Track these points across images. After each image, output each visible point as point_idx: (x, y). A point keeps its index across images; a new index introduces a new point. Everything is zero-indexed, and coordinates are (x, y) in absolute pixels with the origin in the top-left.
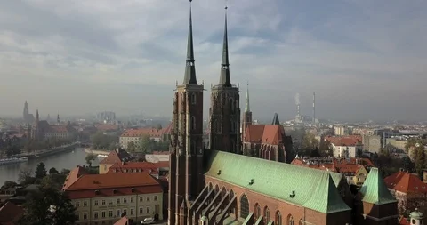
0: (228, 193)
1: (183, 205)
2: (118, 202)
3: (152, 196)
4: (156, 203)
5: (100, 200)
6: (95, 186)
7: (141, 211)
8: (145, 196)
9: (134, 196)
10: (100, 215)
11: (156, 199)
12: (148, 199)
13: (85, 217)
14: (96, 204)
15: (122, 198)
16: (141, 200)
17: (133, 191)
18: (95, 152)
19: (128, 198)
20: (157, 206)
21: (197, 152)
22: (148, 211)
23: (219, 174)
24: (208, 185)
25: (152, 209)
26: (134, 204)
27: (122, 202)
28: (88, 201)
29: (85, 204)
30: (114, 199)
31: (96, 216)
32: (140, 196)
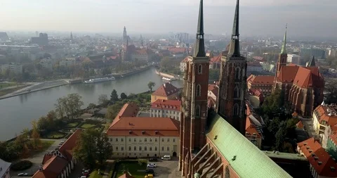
0: (218, 158)
1: (187, 156)
2: (146, 140)
3: (171, 138)
4: (174, 144)
5: (133, 138)
6: (130, 127)
7: (163, 149)
8: (166, 138)
9: (158, 138)
10: (133, 149)
11: (174, 141)
12: (168, 141)
13: (122, 149)
14: (130, 140)
15: (148, 138)
16: (163, 141)
17: (157, 133)
18: (162, 74)
19: (153, 138)
20: (175, 146)
21: (201, 115)
22: (168, 149)
23: (216, 139)
24: (207, 144)
25: (171, 149)
26: (157, 143)
27: (148, 140)
28: (124, 138)
29: (122, 140)
30: (143, 138)
31: (130, 149)
32: (162, 138)
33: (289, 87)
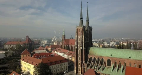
0: (100, 59)
5: (52, 66)
8: (63, 64)
9: (61, 64)
11: (66, 64)
15: (58, 65)
17: (60, 62)
23: (95, 54)
24: (89, 58)
30: (55, 66)
33: (68, 46)
